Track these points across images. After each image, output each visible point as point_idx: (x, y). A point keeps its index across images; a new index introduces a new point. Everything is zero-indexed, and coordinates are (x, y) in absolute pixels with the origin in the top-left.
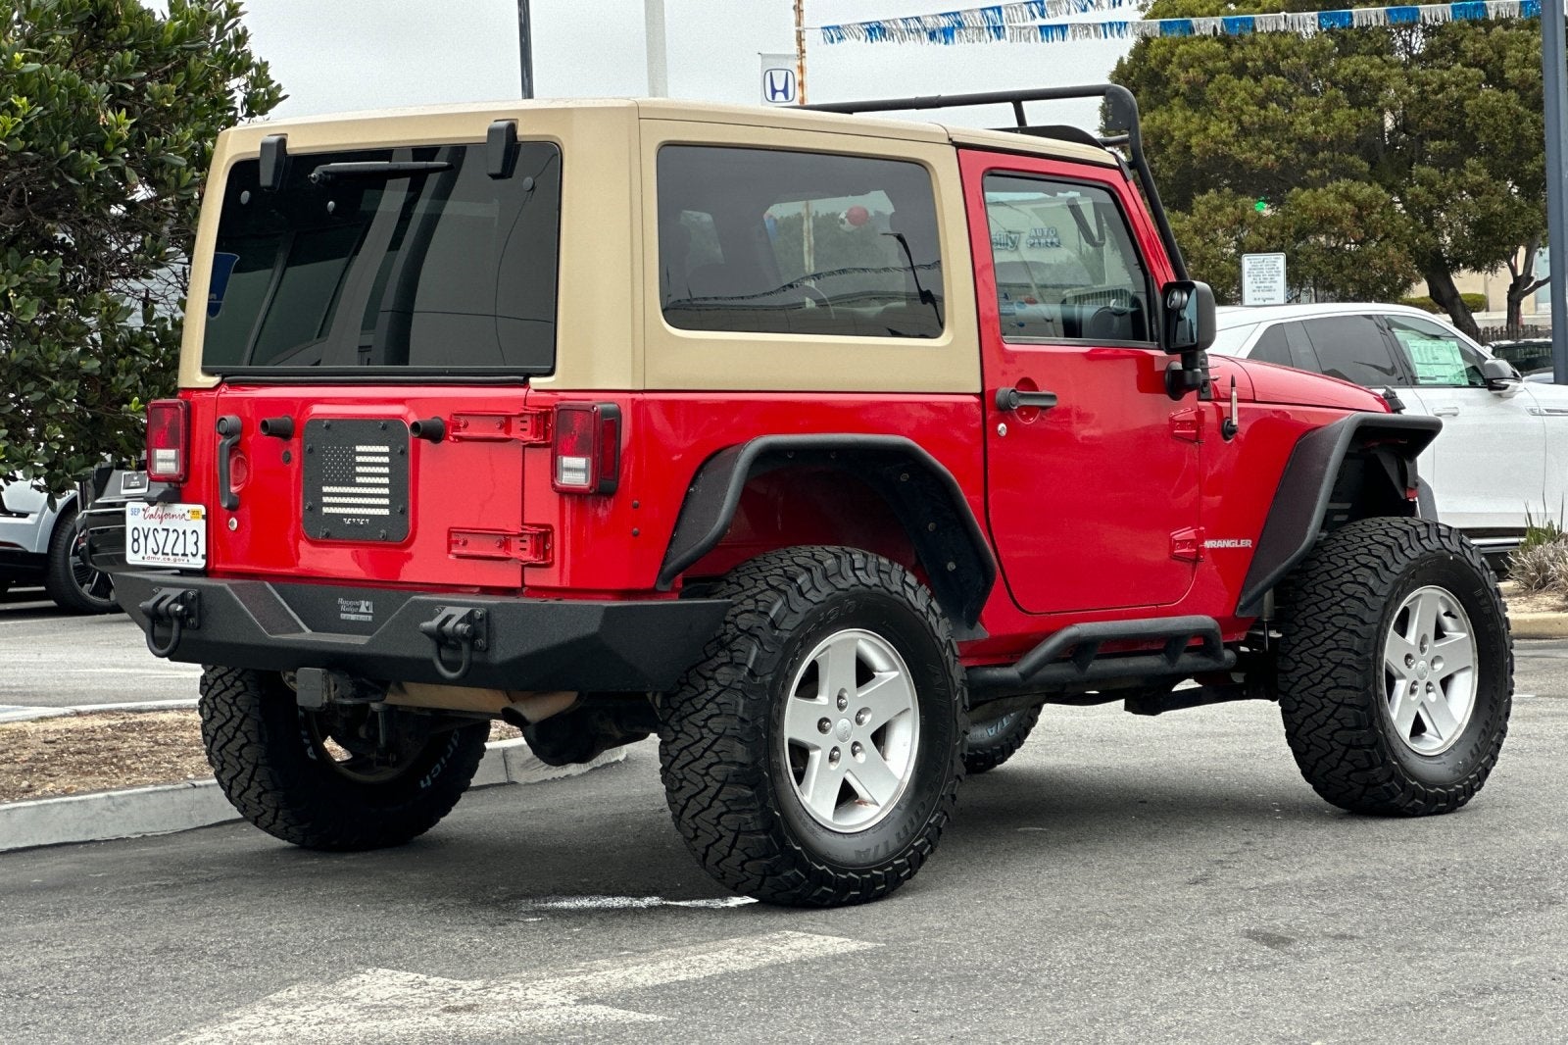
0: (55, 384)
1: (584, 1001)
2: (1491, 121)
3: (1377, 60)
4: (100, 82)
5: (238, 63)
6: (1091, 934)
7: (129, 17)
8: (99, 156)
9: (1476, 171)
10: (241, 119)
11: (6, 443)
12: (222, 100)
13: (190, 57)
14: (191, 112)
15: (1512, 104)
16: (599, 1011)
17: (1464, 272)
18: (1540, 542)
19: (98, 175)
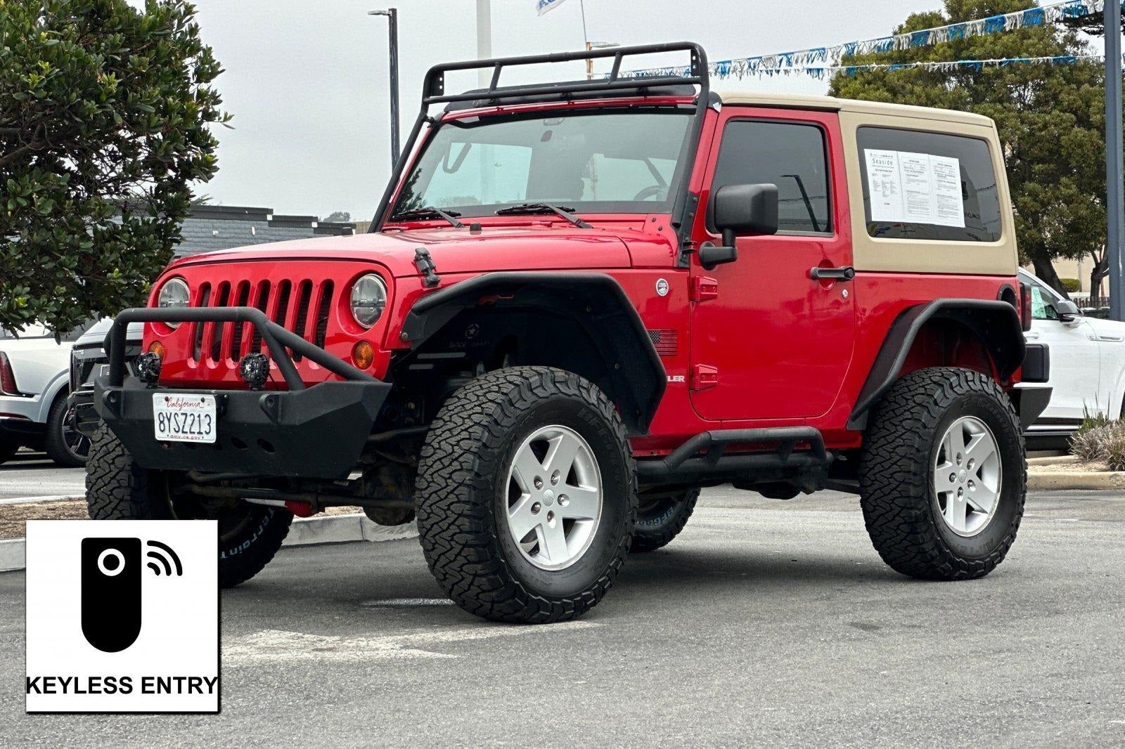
0: (63, 258)
1: (406, 647)
2: (1079, 151)
3: (999, 106)
4: (98, 54)
5: (191, 47)
6: (747, 622)
7: (118, 11)
8: (96, 103)
9: (1068, 186)
10: (192, 84)
11: (29, 297)
12: (180, 72)
13: (158, 41)
14: (159, 77)
15: (1095, 139)
16: (416, 653)
17: (1060, 259)
18: (1093, 427)
19: (95, 116)
